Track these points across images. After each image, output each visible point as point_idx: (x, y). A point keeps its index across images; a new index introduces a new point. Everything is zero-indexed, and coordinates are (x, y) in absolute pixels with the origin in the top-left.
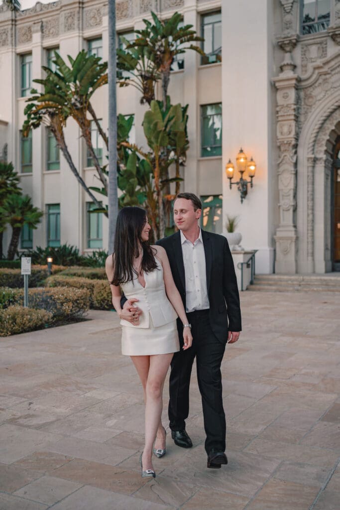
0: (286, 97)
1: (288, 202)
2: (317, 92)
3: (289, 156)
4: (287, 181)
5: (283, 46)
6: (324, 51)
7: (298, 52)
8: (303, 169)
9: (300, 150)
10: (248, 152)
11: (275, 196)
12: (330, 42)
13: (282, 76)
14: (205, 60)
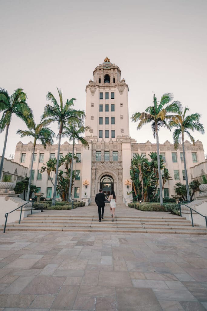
0: (94, 171)
1: (94, 190)
2: (99, 171)
3: (94, 181)
4: (94, 186)
5: (93, 162)
6: (100, 165)
7: (96, 164)
8: (96, 184)
9: (96, 180)
10: (87, 180)
11: (92, 188)
12: (101, 163)
13: (93, 167)
14: (77, 162)
